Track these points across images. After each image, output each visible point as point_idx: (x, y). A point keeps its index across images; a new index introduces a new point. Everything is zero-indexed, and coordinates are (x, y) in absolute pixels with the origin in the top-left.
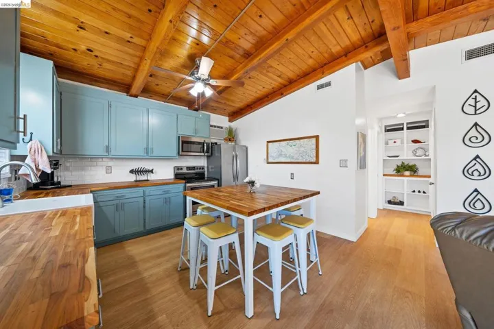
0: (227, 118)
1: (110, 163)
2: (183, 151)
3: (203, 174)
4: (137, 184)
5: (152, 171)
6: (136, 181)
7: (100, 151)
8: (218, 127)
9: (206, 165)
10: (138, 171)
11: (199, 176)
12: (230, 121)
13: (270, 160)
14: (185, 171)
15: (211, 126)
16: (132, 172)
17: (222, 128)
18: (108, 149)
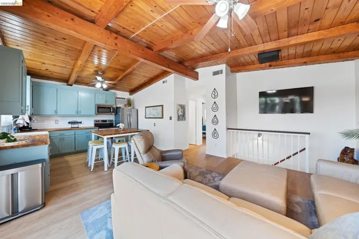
0: (128, 93)
1: (58, 119)
2: (98, 112)
3: (113, 124)
4: (72, 129)
5: (81, 123)
6: (72, 128)
7: (52, 113)
8: (122, 98)
9: (114, 119)
10: (73, 123)
11: (110, 125)
12: (130, 95)
13: (147, 117)
14: (100, 122)
15: (117, 98)
16: (69, 123)
17: (124, 99)
18: (56, 112)
